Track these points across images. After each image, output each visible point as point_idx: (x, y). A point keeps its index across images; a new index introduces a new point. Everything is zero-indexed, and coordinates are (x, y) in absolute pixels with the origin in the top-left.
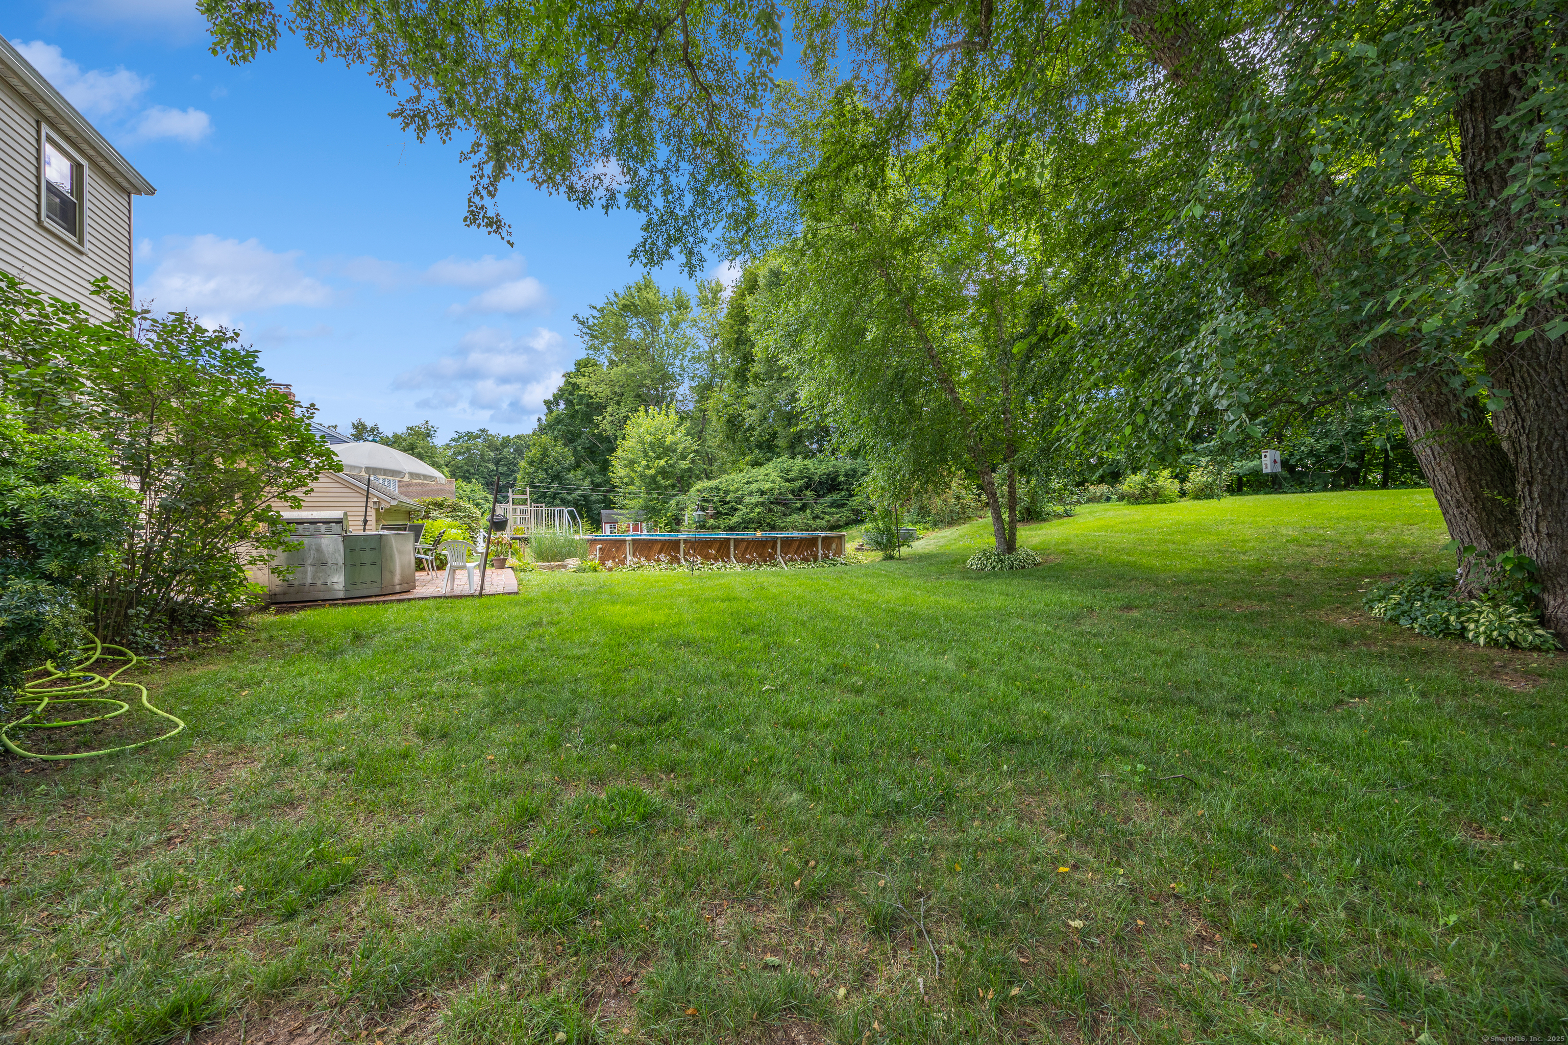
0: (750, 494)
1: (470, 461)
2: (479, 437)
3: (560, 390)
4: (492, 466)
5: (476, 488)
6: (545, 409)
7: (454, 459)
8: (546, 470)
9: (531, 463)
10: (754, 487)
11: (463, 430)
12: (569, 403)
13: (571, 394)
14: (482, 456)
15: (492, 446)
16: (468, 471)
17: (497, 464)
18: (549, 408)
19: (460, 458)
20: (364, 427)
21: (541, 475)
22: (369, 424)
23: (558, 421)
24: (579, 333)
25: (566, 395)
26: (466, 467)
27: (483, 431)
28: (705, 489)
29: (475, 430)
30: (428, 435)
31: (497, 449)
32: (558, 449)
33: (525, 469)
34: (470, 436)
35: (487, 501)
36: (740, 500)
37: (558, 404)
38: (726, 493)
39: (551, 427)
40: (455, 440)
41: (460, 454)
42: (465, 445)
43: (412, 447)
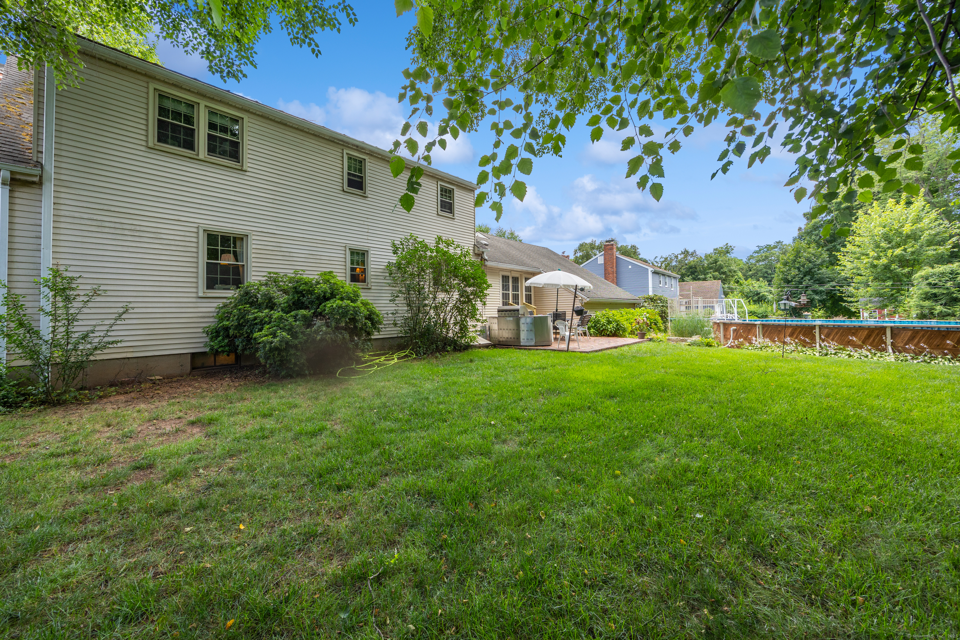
2: (775, 247)
8: (798, 268)
11: (763, 244)
16: (766, 272)
20: (688, 252)
21: (794, 272)
22: (691, 250)
26: (765, 270)
29: (772, 243)
30: (728, 252)
34: (769, 248)
40: (756, 252)
41: (760, 261)
42: (764, 255)
43: (716, 262)
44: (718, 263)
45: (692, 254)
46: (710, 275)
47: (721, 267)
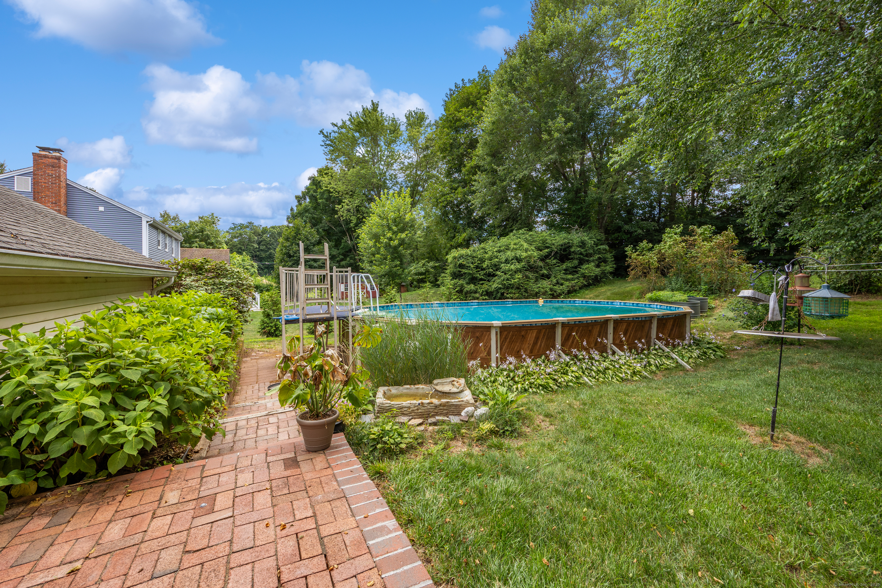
0: (507, 261)
1: (241, 242)
2: (247, 227)
3: (307, 188)
4: (256, 246)
5: (246, 259)
6: (296, 203)
7: (231, 241)
9: (287, 239)
10: (509, 254)
11: (237, 222)
12: (313, 198)
13: (315, 191)
14: (250, 239)
15: (256, 233)
16: (240, 248)
17: (259, 244)
18: (299, 201)
19: (235, 240)
20: (169, 216)
22: (172, 215)
23: (306, 210)
24: (323, 144)
25: (312, 192)
26: (239, 246)
27: (250, 223)
28: (461, 256)
29: (245, 223)
30: (214, 223)
31: (259, 235)
32: (307, 229)
33: (283, 243)
34: (242, 226)
35: (253, 266)
36: (497, 267)
37: (305, 199)
38: (482, 260)
39: (301, 214)
40: (233, 229)
41: (235, 237)
42: (239, 232)
43: (202, 231)
44: (205, 233)
45: (174, 219)
46: (196, 245)
47: (208, 236)
